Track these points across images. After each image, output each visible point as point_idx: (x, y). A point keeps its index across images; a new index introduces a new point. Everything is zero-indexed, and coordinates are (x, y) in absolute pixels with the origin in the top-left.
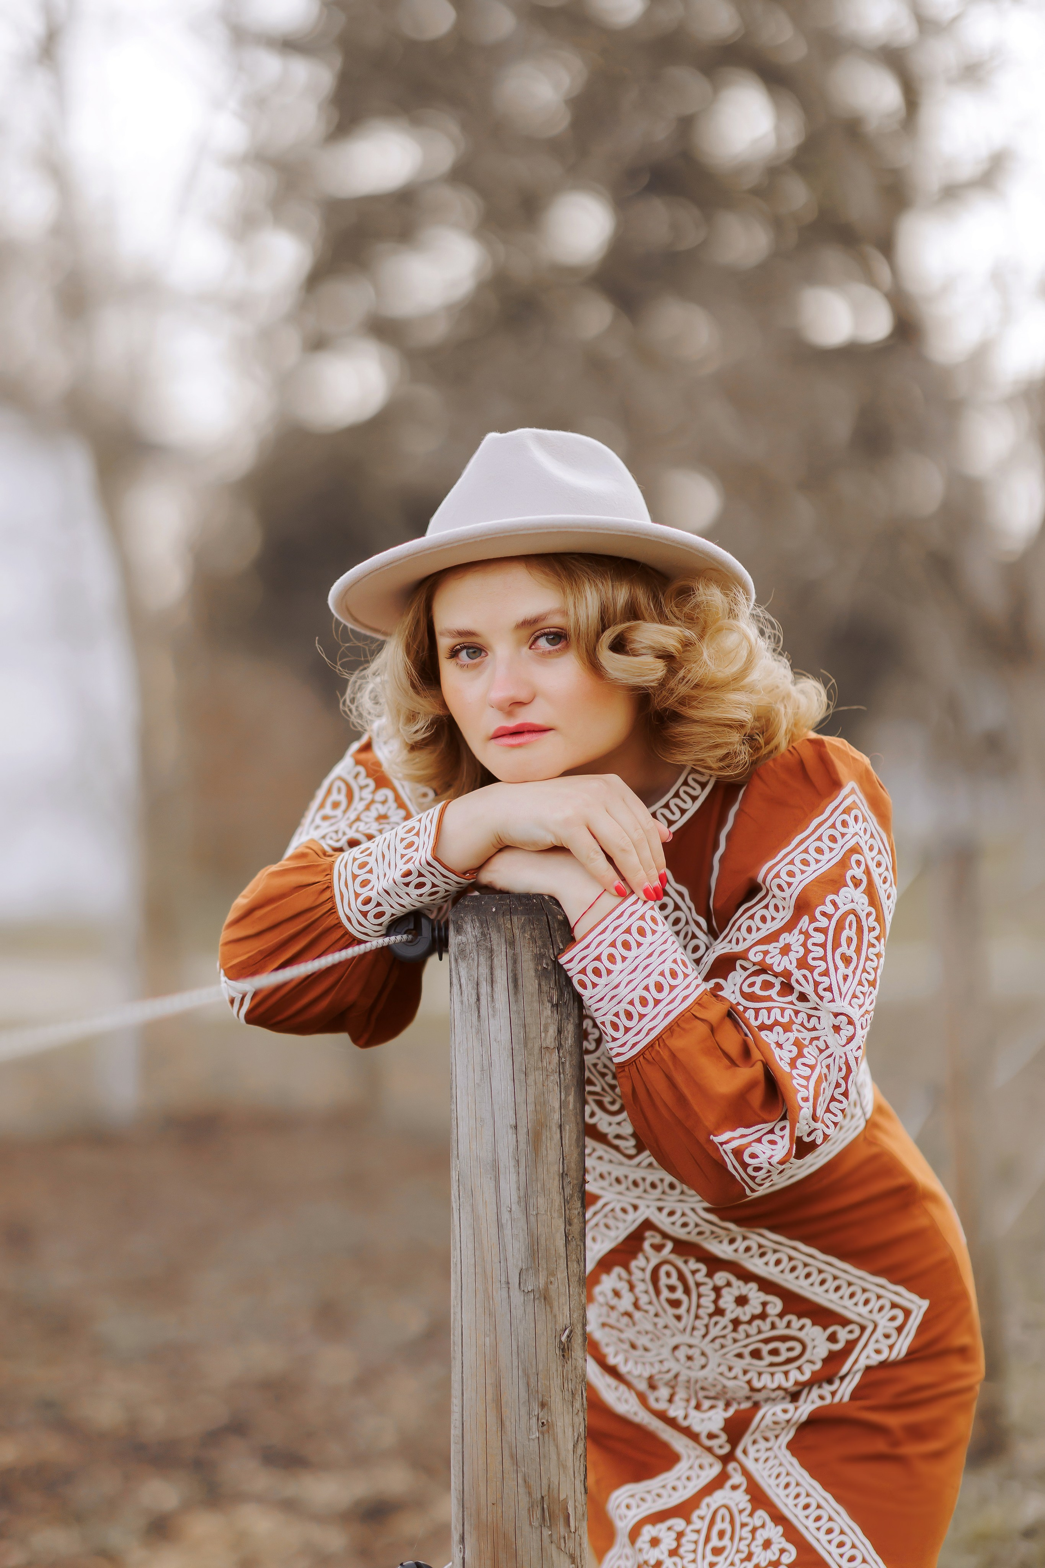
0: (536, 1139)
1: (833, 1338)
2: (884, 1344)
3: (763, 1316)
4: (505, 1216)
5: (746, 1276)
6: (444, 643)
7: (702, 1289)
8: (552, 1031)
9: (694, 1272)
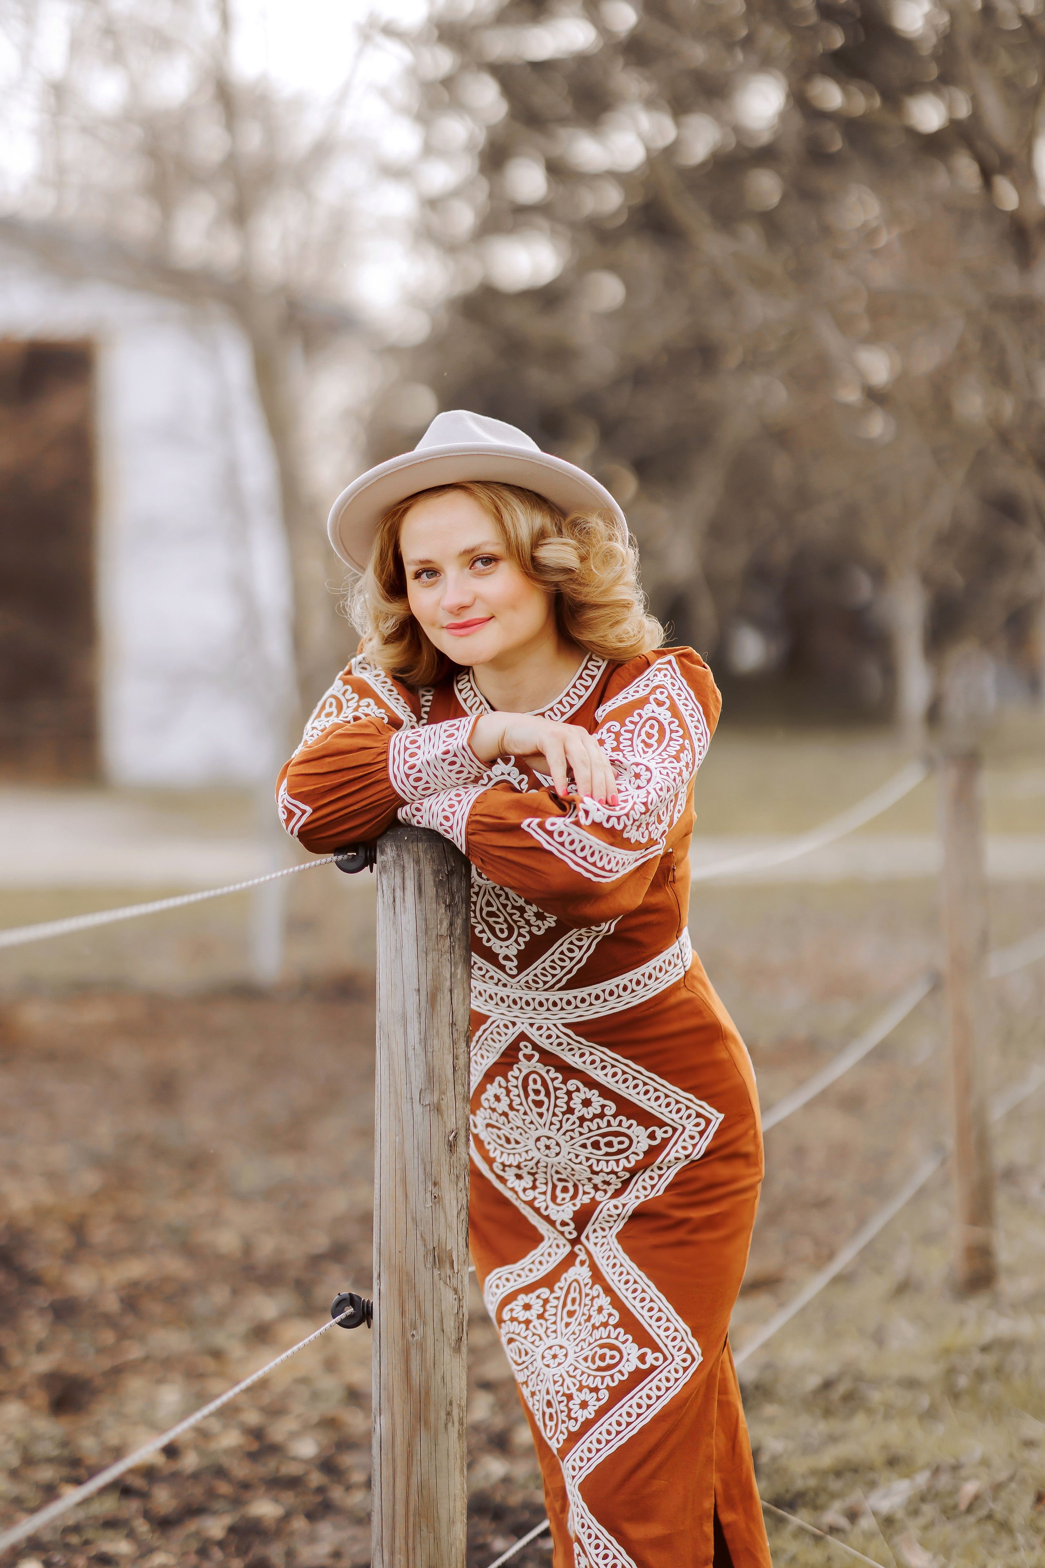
0: (433, 999)
1: (652, 1136)
2: (689, 1143)
3: (602, 1116)
4: (411, 1052)
5: (591, 1084)
6: (410, 570)
7: (559, 1093)
8: (446, 924)
9: (553, 1080)
